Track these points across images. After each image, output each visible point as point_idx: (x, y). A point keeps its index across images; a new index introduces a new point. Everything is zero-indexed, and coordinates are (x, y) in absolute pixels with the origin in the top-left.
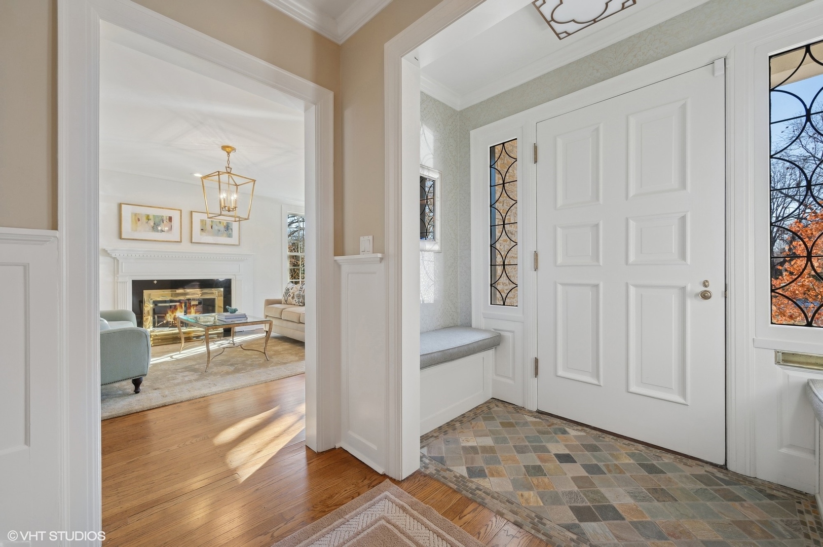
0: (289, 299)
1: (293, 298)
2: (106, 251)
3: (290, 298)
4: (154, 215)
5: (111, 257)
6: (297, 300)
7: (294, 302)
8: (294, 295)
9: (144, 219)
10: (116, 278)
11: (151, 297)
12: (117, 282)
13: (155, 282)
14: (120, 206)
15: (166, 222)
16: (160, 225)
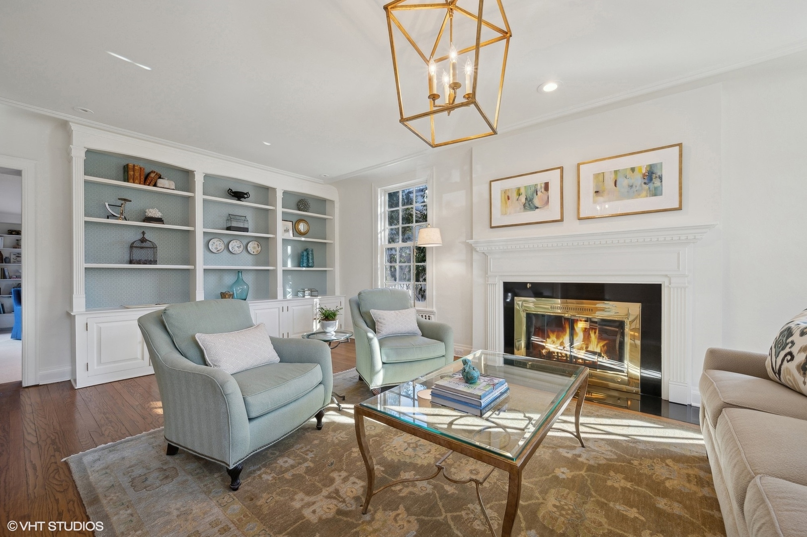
0: (788, 372)
1: (804, 369)
2: (471, 245)
3: (791, 366)
4: (526, 187)
5: (480, 252)
9: (514, 196)
10: (487, 279)
12: (487, 285)
13: (529, 286)
14: (490, 184)
15: (541, 192)
16: (533, 199)
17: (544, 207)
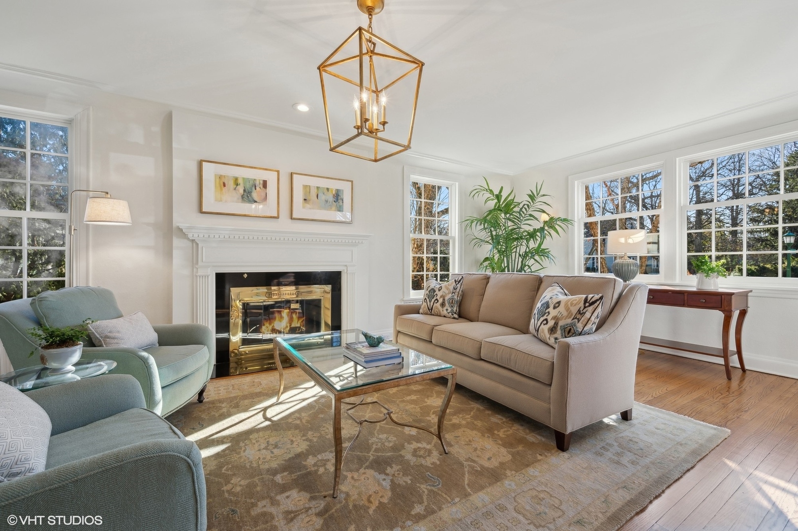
0: (437, 308)
1: (443, 305)
2: (181, 230)
3: (438, 305)
4: (244, 178)
5: (188, 239)
6: (450, 310)
7: (445, 313)
8: (444, 300)
9: (231, 184)
10: (195, 270)
11: (240, 296)
12: (197, 276)
13: (246, 276)
14: (200, 164)
15: (260, 188)
16: (251, 192)
17: (262, 202)
